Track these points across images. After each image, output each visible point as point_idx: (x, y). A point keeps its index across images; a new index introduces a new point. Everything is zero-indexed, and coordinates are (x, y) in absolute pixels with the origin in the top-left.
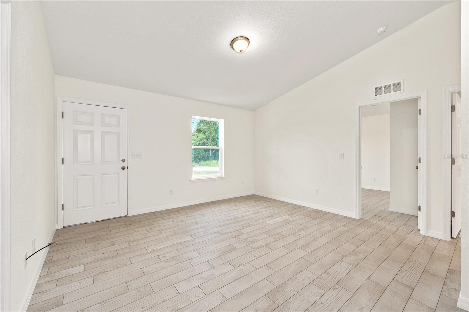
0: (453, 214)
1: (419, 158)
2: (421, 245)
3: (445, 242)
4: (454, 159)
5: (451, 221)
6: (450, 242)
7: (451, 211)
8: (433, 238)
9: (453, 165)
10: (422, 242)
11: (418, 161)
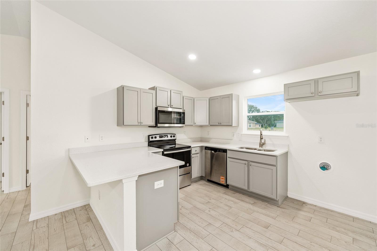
0: (27, 172)
1: (3, 137)
2: (5, 201)
3: (23, 191)
4: (28, 137)
5: (26, 177)
6: (26, 190)
7: (26, 170)
8: (14, 192)
9: (27, 141)
10: (6, 198)
11: (2, 140)
